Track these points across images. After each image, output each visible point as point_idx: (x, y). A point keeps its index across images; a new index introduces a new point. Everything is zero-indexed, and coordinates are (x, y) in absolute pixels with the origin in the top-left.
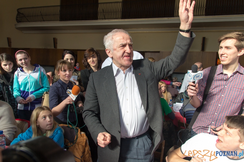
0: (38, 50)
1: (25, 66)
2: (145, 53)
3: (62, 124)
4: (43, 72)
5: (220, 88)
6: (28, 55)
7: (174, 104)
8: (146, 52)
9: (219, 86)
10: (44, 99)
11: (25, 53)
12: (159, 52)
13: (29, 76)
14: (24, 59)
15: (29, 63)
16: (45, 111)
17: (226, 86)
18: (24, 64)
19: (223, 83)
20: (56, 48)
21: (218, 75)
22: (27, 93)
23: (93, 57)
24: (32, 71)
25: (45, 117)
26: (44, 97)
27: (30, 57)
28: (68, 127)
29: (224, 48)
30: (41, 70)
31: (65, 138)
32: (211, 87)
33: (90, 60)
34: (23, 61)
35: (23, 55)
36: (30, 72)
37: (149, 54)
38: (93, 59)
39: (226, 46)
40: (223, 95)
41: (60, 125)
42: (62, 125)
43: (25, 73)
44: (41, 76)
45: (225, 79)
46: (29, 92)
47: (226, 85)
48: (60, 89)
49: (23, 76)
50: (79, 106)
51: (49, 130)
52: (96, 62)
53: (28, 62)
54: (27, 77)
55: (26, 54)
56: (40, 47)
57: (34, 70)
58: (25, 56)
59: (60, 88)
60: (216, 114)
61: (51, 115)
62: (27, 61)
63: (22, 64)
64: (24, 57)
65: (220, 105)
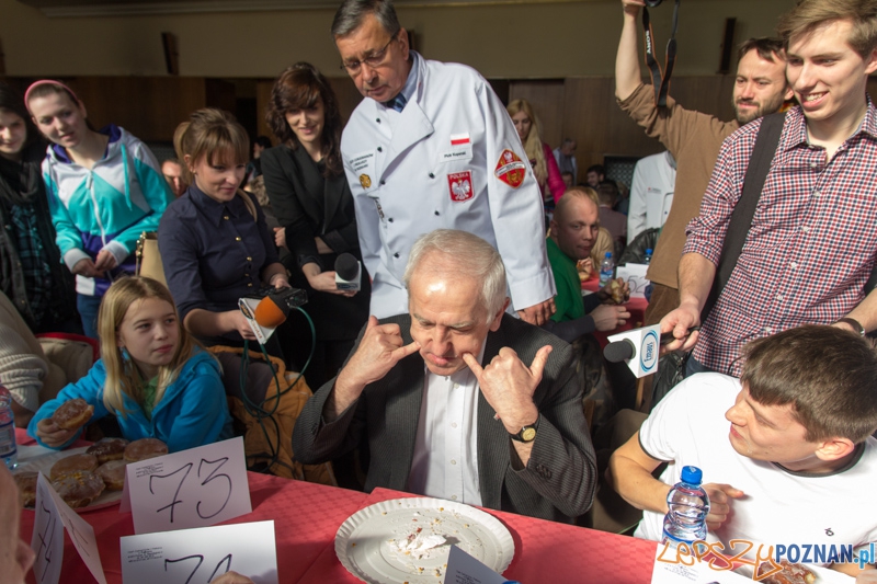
0: (106, 83)
1: (68, 141)
2: (511, 87)
3: (218, 347)
4: (139, 158)
5: (796, 202)
6: (73, 99)
7: (619, 269)
8: (514, 82)
9: (793, 193)
10: (141, 257)
11: (58, 90)
12: (560, 81)
13: (92, 180)
14: (61, 115)
15: (82, 130)
16: (148, 302)
17: (817, 194)
18: (61, 133)
19: (808, 180)
20: (177, 73)
21: (789, 150)
22: (95, 240)
23: (310, 108)
24: (94, 158)
25: (146, 325)
26: (141, 251)
27: (82, 105)
28: (239, 355)
29: (807, 64)
30: (131, 148)
31: (229, 393)
32: (762, 198)
33: (298, 120)
34: (57, 124)
35: (54, 98)
36: (92, 163)
37: (527, 89)
38: (307, 118)
39: (816, 53)
40: (806, 229)
41: (212, 348)
42: (220, 349)
43: (77, 168)
44: (137, 175)
45: (814, 165)
46: (100, 238)
47: (819, 189)
48: (199, 225)
49: (71, 180)
50: (277, 286)
51: (164, 366)
52: (318, 127)
53: (75, 125)
54: (84, 184)
55: (64, 94)
56: (115, 72)
57: (106, 156)
58: (60, 103)
59: (198, 221)
60: (780, 297)
61: (172, 317)
62: (70, 121)
63: (55, 133)
64: (57, 108)
65: (794, 265)
